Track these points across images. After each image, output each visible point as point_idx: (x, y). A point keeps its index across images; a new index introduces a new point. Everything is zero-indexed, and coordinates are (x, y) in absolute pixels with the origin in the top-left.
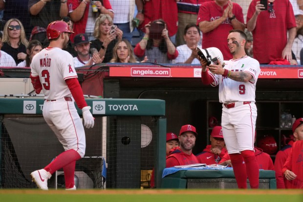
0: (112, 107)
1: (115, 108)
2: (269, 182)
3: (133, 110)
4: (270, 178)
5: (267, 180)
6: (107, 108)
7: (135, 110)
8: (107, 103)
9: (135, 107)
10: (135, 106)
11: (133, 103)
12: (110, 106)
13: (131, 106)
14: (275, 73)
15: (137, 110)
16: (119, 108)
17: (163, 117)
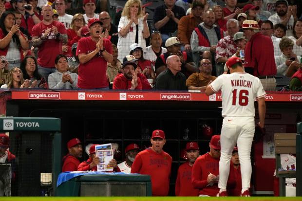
0: (19, 124)
1: (21, 125)
2: (146, 184)
3: (36, 126)
4: (146, 181)
5: (144, 183)
6: (15, 125)
7: (37, 126)
8: (15, 121)
9: (37, 125)
10: (37, 123)
11: (35, 121)
12: (17, 123)
13: (33, 123)
14: (142, 96)
15: (39, 126)
16: (24, 125)
17: (59, 132)
